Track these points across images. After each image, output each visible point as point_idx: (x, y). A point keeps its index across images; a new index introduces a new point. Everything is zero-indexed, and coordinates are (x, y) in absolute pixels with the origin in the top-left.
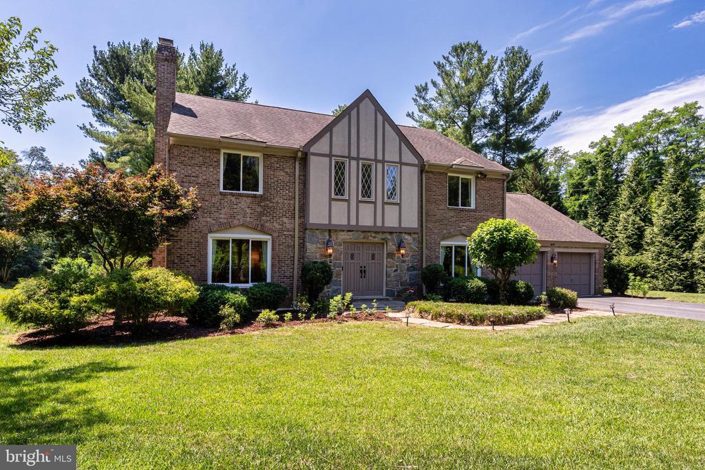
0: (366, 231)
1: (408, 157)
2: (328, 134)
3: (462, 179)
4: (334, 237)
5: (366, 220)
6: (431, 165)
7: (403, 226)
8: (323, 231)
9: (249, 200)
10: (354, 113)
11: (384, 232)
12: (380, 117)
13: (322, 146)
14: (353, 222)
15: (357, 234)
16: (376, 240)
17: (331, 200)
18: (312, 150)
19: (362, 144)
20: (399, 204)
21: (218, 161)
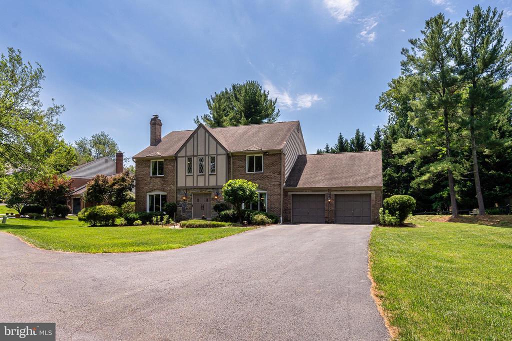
0: (201, 189)
1: (221, 151)
2: (185, 147)
3: (256, 157)
4: (188, 192)
5: (201, 183)
6: (232, 153)
7: (218, 185)
8: (184, 190)
9: (159, 179)
10: (195, 135)
11: (209, 189)
12: (207, 135)
13: (182, 153)
14: (195, 185)
15: (197, 190)
16: (206, 192)
17: (186, 176)
18: (179, 155)
19: (199, 148)
20: (216, 175)
21: (150, 165)
